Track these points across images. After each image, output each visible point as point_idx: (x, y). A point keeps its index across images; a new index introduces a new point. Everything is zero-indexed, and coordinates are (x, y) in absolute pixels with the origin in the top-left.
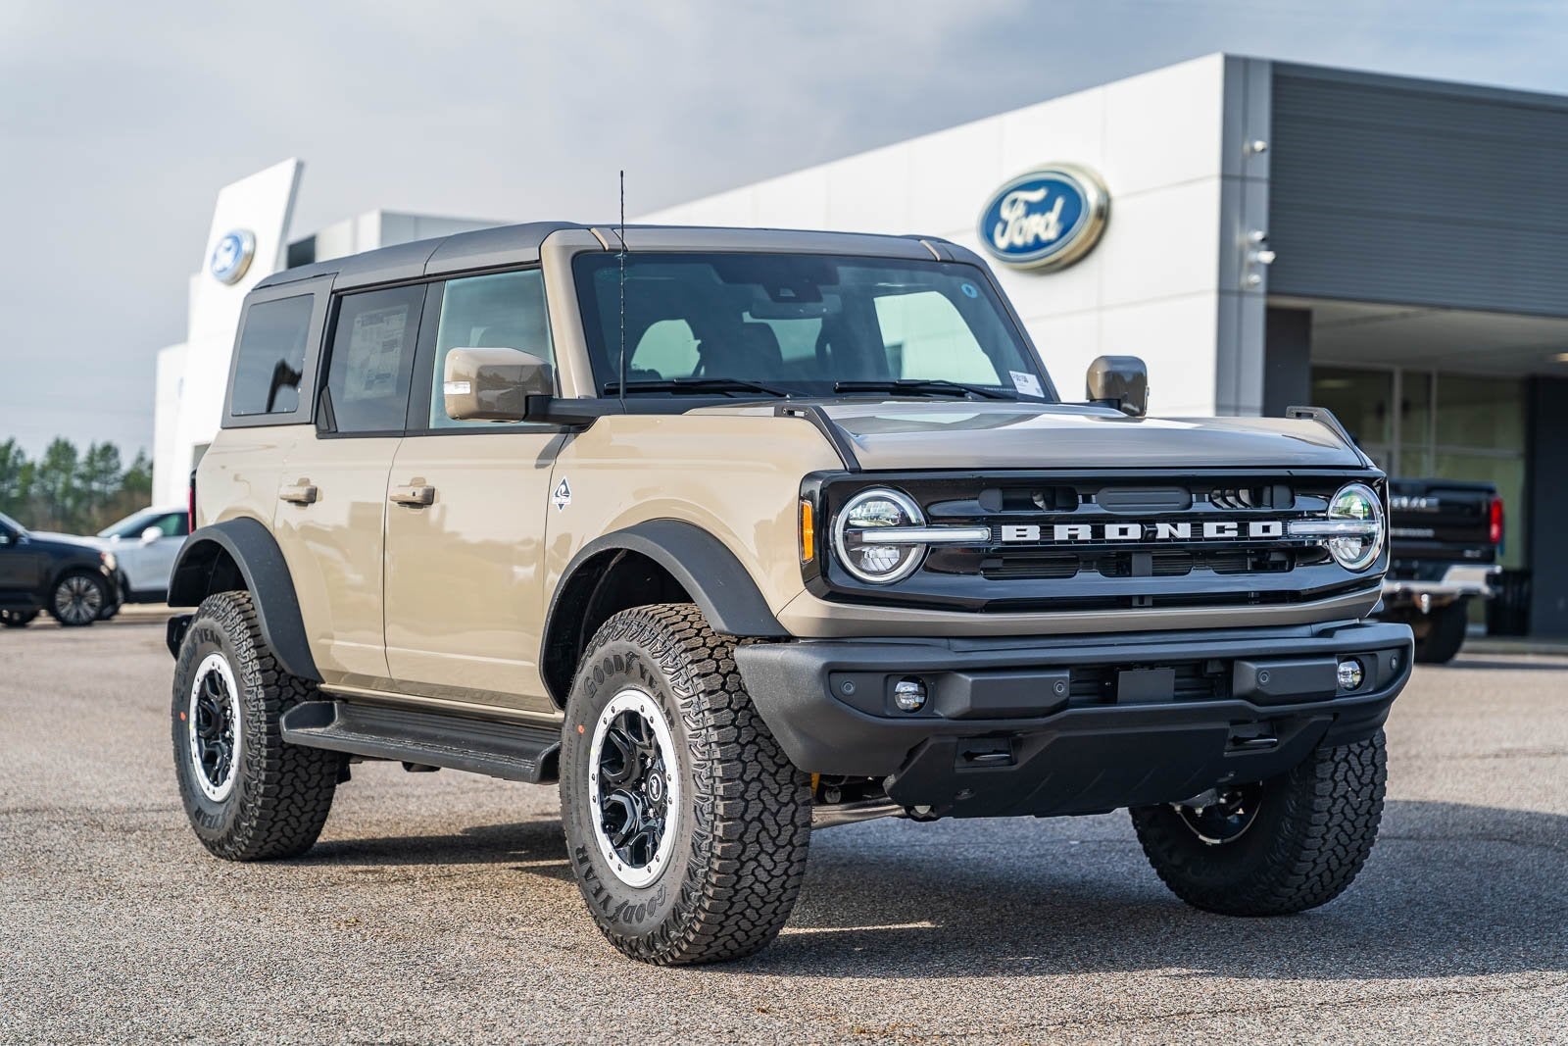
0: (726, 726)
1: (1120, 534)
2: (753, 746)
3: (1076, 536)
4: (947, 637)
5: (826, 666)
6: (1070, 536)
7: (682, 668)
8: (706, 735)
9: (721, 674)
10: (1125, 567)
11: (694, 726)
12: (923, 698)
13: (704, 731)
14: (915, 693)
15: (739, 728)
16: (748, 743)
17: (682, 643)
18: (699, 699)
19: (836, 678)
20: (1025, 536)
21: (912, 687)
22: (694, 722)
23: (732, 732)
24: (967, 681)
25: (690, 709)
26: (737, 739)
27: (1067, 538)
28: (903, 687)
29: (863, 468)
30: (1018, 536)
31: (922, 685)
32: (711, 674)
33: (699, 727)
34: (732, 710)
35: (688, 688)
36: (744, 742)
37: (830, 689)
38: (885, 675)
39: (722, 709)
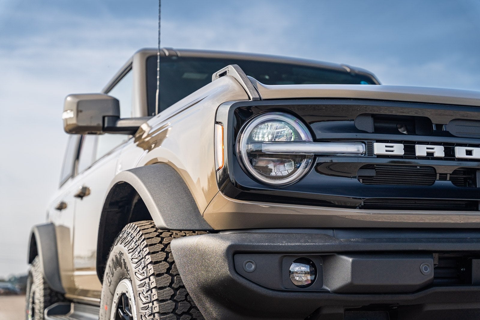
0: (167, 300)
1: (467, 155)
2: (187, 316)
3: (432, 154)
4: (333, 229)
5: (230, 248)
6: (428, 153)
7: (143, 258)
8: (152, 307)
9: (168, 262)
10: (471, 182)
11: (145, 300)
12: (314, 276)
13: (151, 305)
14: (306, 273)
15: (176, 302)
16: (183, 313)
17: (145, 241)
18: (150, 280)
19: (239, 258)
20: (392, 151)
21: (305, 268)
22: (145, 297)
23: (170, 305)
24: (347, 261)
25: (144, 288)
26: (174, 310)
27: (425, 155)
28: (295, 268)
29: (263, 97)
30: (386, 151)
31: (312, 265)
32: (161, 262)
33: (147, 301)
34: (173, 288)
35: (144, 273)
36: (179, 313)
37: (234, 267)
38: (279, 256)
39: (165, 287)
